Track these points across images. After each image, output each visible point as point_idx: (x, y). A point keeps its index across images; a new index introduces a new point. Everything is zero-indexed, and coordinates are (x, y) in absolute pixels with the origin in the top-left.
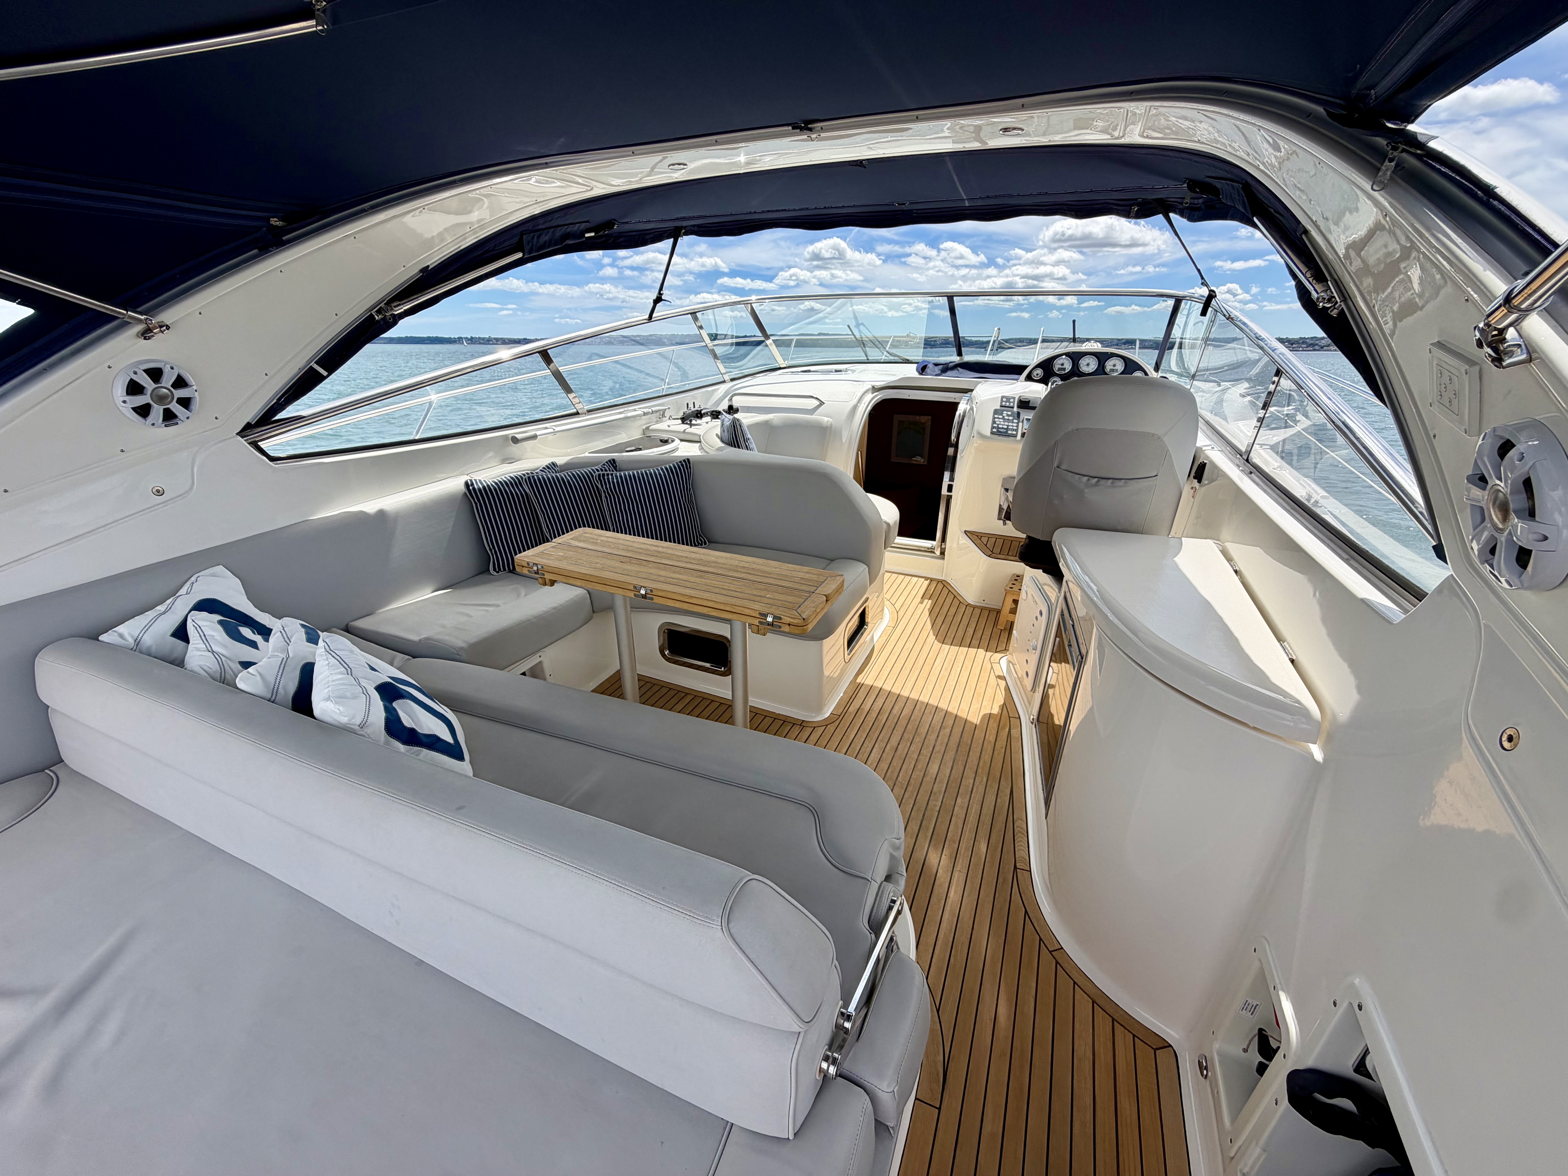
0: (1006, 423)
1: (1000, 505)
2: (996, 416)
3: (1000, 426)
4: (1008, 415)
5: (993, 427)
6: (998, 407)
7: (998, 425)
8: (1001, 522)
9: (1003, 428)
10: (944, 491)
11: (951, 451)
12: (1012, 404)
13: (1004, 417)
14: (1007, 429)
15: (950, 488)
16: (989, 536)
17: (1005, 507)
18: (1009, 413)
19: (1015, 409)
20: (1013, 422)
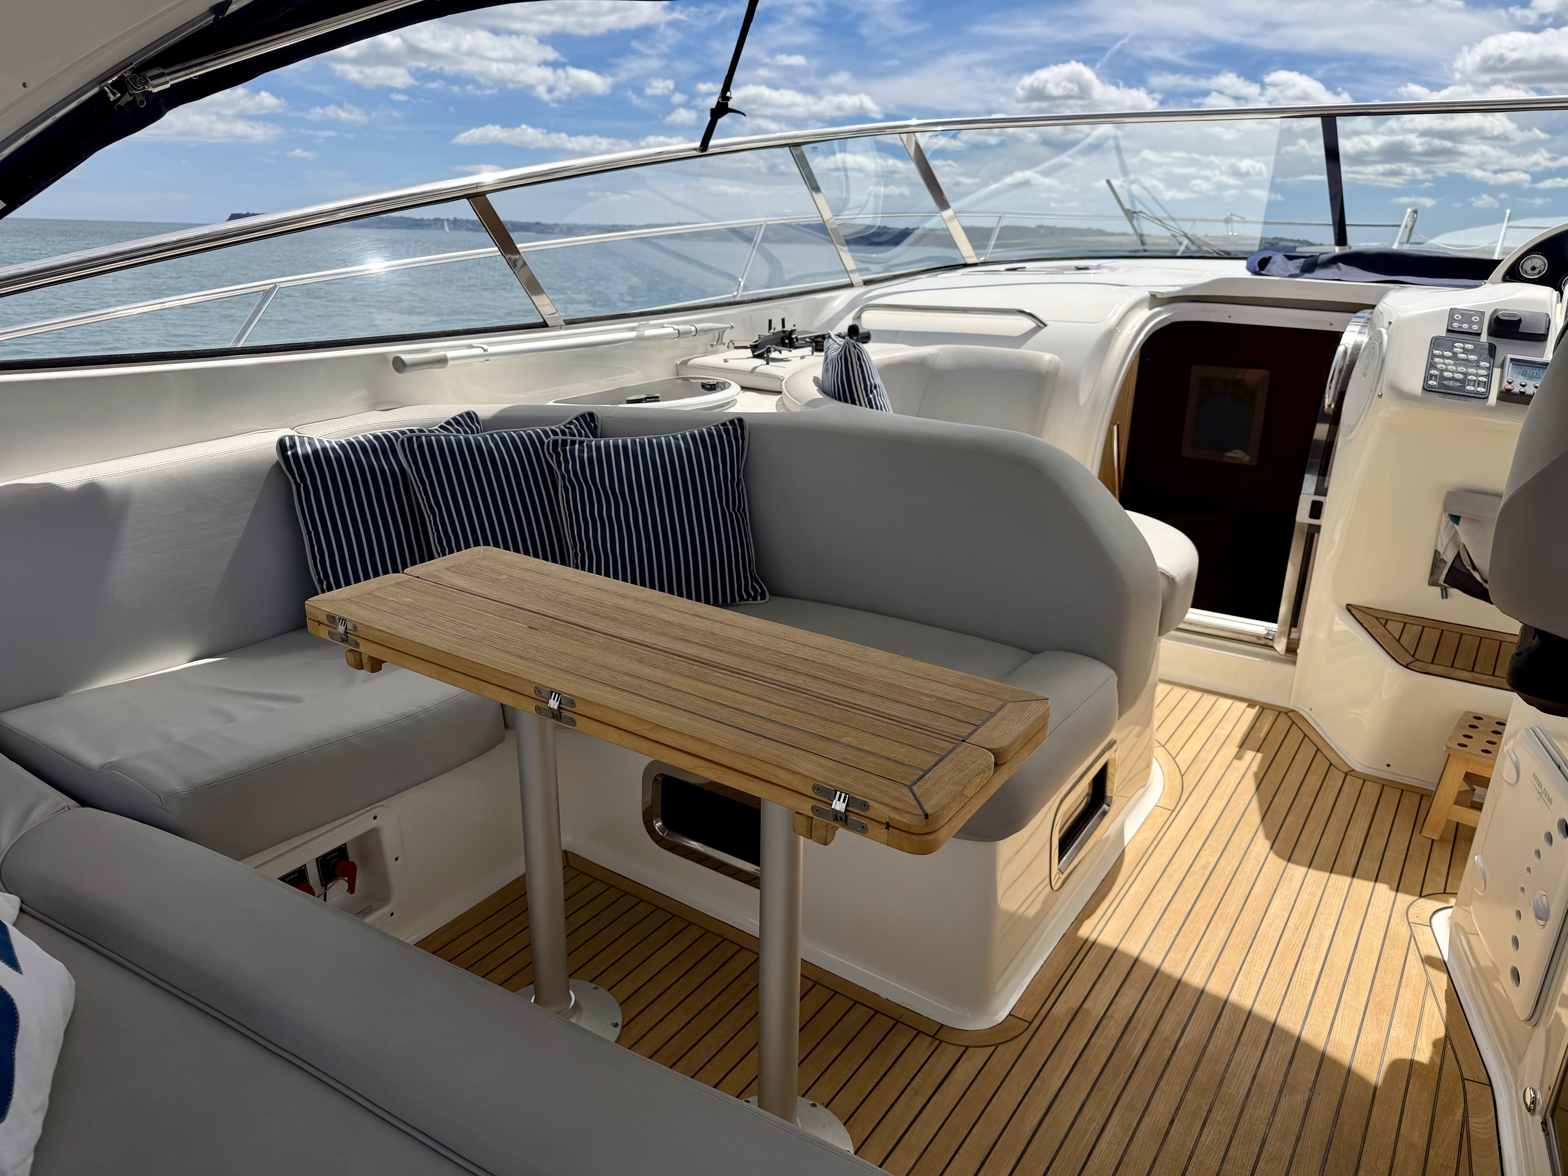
0: (1462, 369)
1: (1436, 552)
2: (1436, 352)
3: (1446, 374)
4: (1466, 351)
5: (1428, 377)
6: (1443, 333)
7: (1442, 371)
8: (1438, 590)
9: (1453, 379)
10: (1303, 515)
11: (1321, 431)
12: (1475, 328)
13: (1455, 354)
14: (1464, 382)
15: (1316, 510)
16: (1406, 620)
17: (1449, 557)
18: (1470, 346)
19: (1484, 338)
20: (1478, 367)
